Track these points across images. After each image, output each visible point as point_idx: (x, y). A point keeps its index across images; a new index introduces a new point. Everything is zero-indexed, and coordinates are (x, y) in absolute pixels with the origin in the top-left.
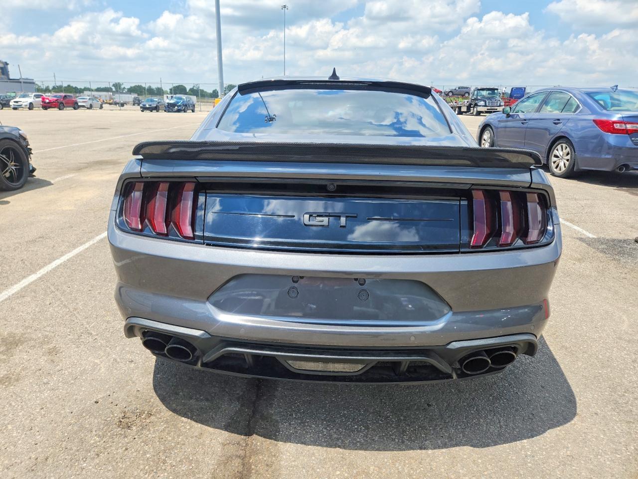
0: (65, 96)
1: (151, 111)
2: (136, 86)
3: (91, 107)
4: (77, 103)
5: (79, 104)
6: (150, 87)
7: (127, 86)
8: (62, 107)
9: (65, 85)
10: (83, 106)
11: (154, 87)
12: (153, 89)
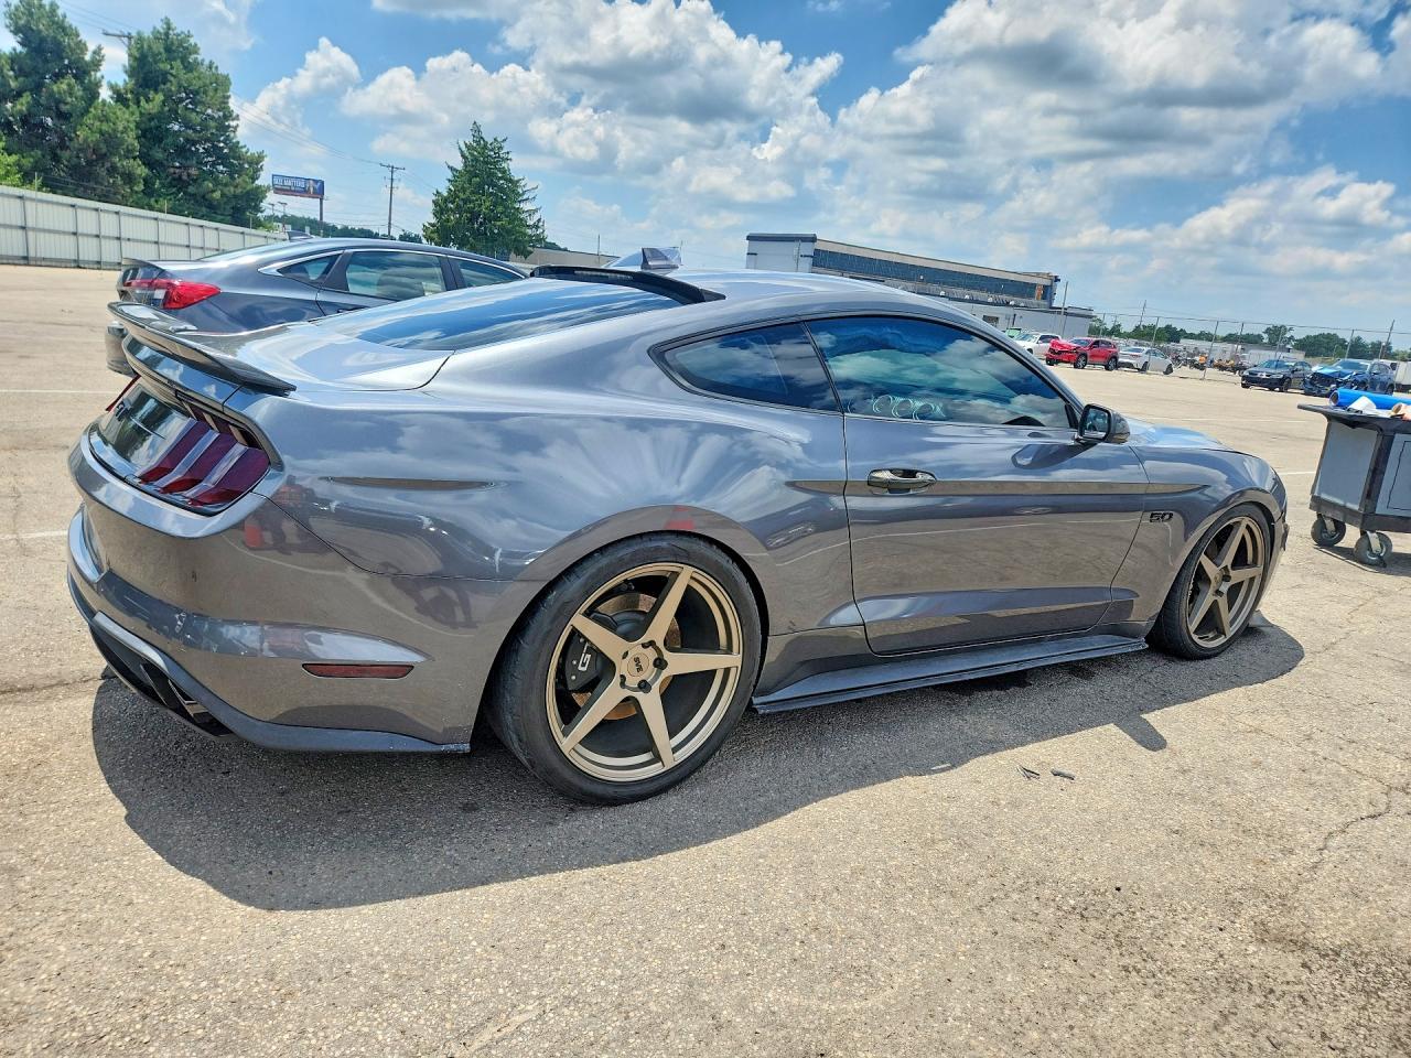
0: (1097, 343)
1: (1272, 389)
2: (1322, 335)
3: (1143, 369)
4: (1116, 358)
5: (1120, 360)
6: (1359, 338)
7: (1299, 334)
8: (1081, 362)
9: (1162, 324)
10: (1130, 365)
11: (1368, 339)
12: (1364, 346)
